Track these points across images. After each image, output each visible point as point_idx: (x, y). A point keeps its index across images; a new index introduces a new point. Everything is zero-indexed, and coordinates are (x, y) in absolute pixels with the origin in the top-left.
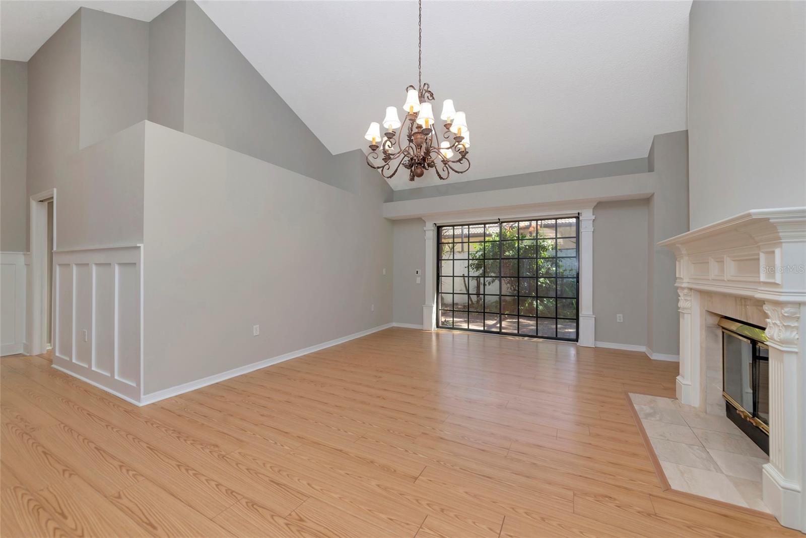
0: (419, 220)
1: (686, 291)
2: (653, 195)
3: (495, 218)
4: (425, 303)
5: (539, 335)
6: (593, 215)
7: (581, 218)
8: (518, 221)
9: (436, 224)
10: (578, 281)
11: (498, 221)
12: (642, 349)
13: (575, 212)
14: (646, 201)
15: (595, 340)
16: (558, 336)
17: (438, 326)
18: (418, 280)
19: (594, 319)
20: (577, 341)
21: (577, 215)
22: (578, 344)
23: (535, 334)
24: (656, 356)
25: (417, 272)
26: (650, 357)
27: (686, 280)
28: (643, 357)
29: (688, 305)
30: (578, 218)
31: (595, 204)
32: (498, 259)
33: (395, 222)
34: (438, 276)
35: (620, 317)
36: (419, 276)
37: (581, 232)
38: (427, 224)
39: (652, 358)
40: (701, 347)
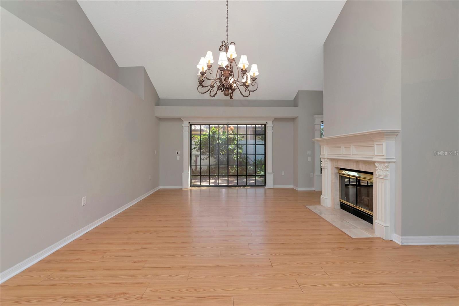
0: (180, 120)
1: (326, 159)
2: (298, 117)
3: (225, 122)
4: (183, 172)
5: (247, 185)
6: (273, 124)
7: (267, 125)
8: (237, 125)
9: (190, 123)
10: (265, 156)
11: (227, 124)
12: (291, 186)
13: (264, 122)
14: (293, 120)
15: (274, 185)
16: (257, 185)
17: (191, 186)
18: (178, 158)
19: (273, 174)
20: (265, 186)
21: (265, 124)
22: (266, 187)
23: (246, 185)
24: (299, 189)
25: (177, 152)
26: (297, 190)
27: (326, 155)
28: (293, 190)
29: (327, 165)
30: (265, 125)
31: (274, 119)
32: (227, 145)
33: (161, 119)
34: (191, 155)
35: (283, 173)
36: (178, 155)
37: (267, 132)
38: (184, 122)
39: (298, 190)
40: (332, 182)
